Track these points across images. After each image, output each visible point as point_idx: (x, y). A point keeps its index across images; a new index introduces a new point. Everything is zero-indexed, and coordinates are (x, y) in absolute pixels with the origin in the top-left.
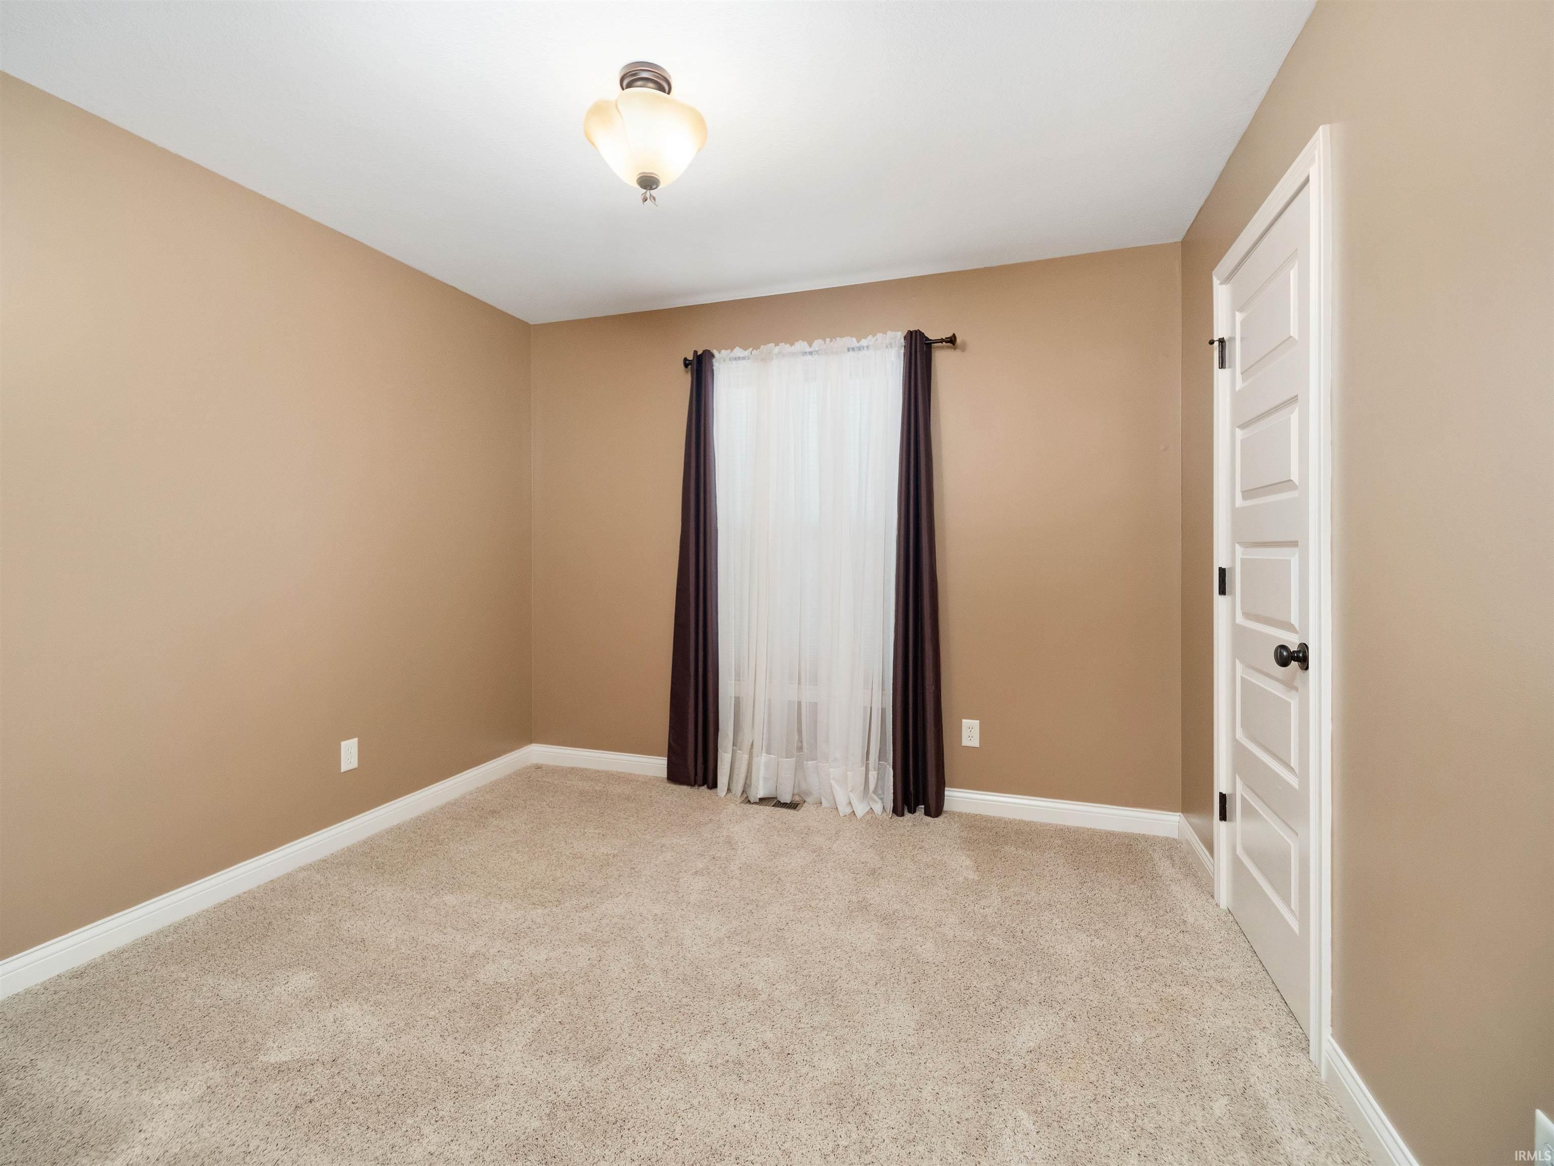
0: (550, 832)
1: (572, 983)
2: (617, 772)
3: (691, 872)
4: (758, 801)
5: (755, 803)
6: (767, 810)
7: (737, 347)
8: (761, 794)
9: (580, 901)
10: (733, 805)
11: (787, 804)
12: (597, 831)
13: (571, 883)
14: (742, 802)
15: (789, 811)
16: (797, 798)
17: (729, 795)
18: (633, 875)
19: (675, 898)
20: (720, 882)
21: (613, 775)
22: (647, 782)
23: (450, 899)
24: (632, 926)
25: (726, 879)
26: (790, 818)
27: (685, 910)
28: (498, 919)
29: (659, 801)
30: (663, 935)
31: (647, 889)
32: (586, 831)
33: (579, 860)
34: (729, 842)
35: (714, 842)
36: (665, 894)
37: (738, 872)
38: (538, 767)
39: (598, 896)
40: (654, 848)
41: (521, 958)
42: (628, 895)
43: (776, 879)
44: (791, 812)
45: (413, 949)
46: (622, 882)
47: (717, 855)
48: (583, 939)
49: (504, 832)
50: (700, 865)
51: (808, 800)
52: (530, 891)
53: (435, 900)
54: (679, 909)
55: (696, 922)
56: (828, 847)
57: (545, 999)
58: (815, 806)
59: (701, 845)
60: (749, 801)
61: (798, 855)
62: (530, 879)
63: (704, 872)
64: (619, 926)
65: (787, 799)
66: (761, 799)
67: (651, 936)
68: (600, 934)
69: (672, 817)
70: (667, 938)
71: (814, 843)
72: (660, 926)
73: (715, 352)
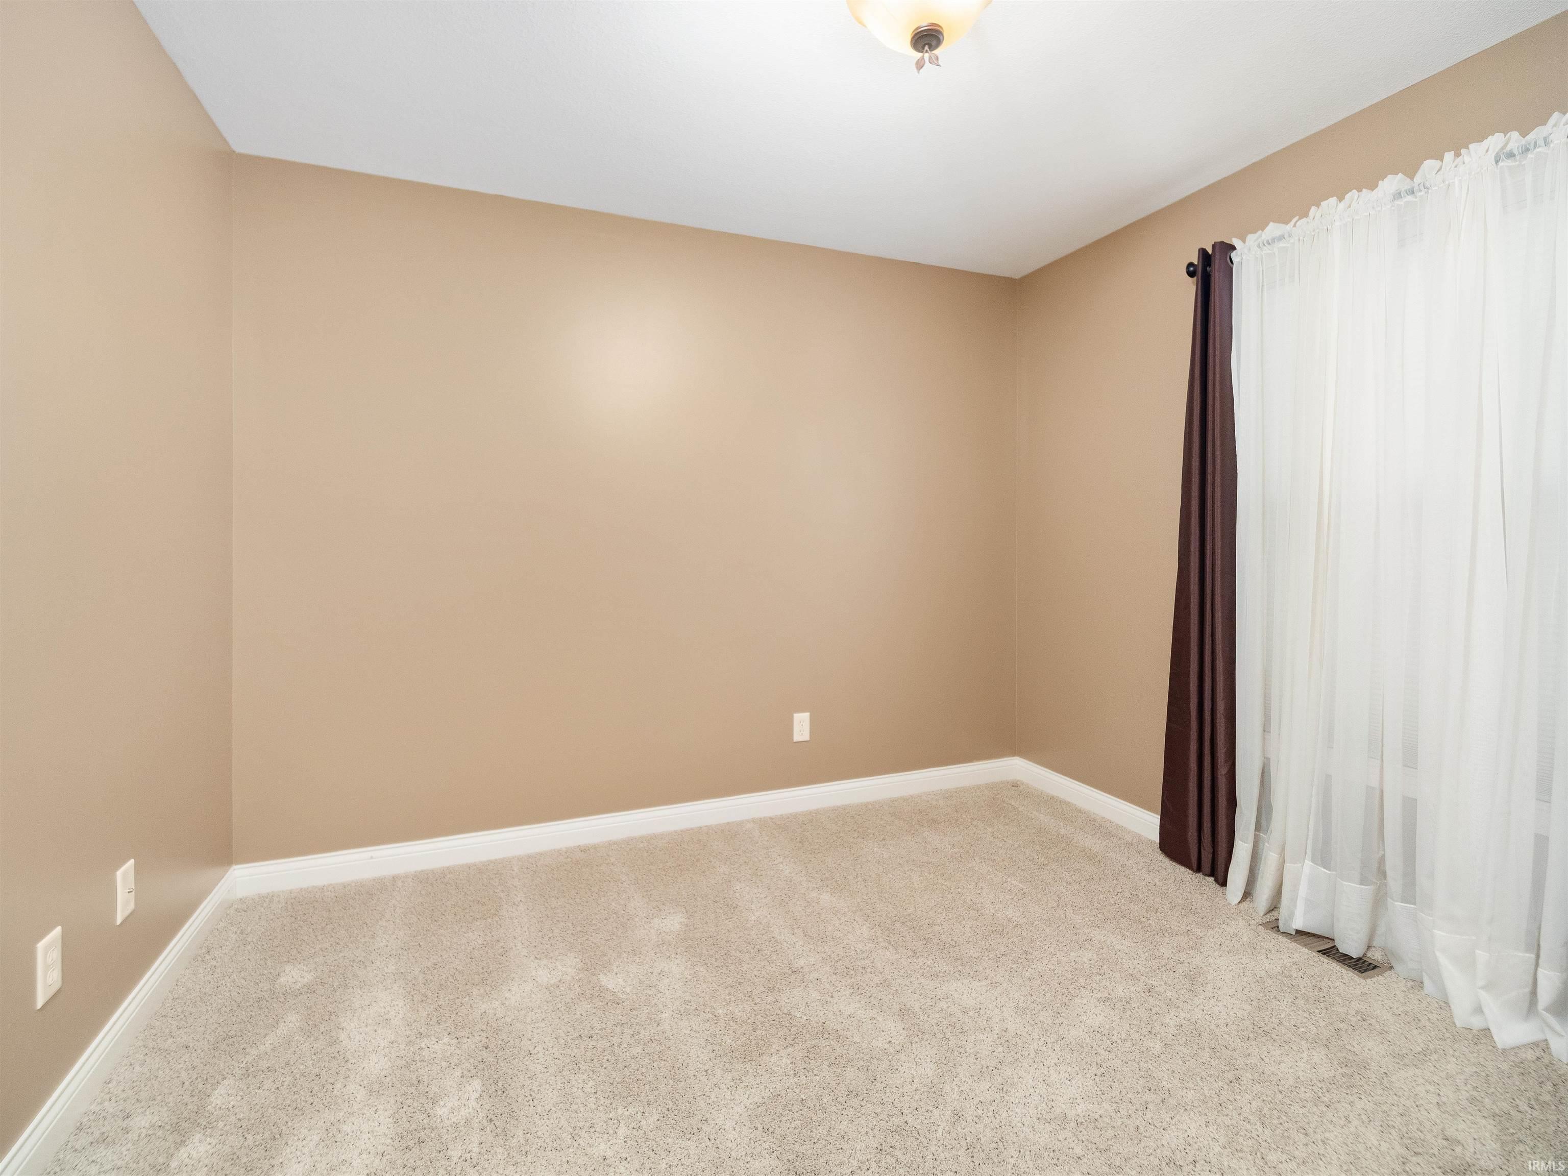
0: (970, 865)
1: (849, 1061)
2: (1103, 818)
3: (1099, 995)
4: (1294, 933)
5: (1285, 934)
6: (1303, 953)
7: (1271, 224)
8: (1298, 923)
9: (935, 965)
10: (1242, 923)
11: (1352, 958)
12: (1021, 886)
13: (943, 937)
14: (1262, 924)
15: (1344, 971)
16: (1376, 956)
17: (1245, 905)
18: (1020, 961)
19: (1049, 1021)
20: (1132, 1031)
21: (1094, 821)
22: (1133, 844)
23: (825, 898)
24: (966, 1028)
25: (1144, 1031)
26: (1338, 984)
27: (1050, 1045)
28: (845, 942)
29: (1131, 876)
30: (993, 1063)
31: (1023, 988)
32: (1009, 880)
33: (973, 913)
34: (1193, 977)
35: (1168, 967)
36: (1040, 1007)
37: (1172, 1030)
38: (1015, 785)
39: (960, 968)
40: (1075, 938)
41: (829, 999)
42: (994, 985)
43: (1230, 1076)
44: (1349, 974)
45: (760, 936)
46: (999, 964)
47: (1156, 989)
48: (904, 1013)
49: (925, 847)
50: (1120, 991)
51: (1398, 967)
52: (898, 925)
53: (814, 894)
54: (1043, 1039)
55: (1052, 1072)
56: (1383, 1070)
57: (811, 1062)
58: (1410, 984)
59: (1144, 962)
60: (1278, 927)
61: (1305, 1055)
62: (909, 911)
63: (1118, 1005)
64: (954, 1020)
65: (1352, 947)
66: (1299, 932)
67: (978, 1055)
68: (925, 1018)
69: (1132, 905)
70: (995, 1071)
71: (1357, 1049)
72: (1000, 1049)
73: (1235, 242)
